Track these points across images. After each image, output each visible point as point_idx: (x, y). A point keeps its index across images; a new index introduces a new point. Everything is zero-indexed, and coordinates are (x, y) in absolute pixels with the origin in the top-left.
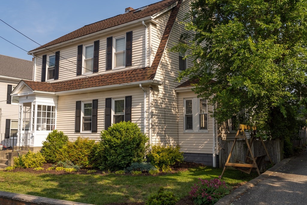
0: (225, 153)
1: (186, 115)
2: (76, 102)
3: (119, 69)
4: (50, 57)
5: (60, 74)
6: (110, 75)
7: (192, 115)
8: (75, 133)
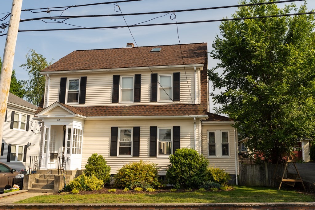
0: (244, 174)
1: (209, 144)
2: (112, 127)
3: (165, 103)
4: (70, 80)
5: (87, 99)
6: (155, 106)
7: (215, 144)
8: (110, 157)
